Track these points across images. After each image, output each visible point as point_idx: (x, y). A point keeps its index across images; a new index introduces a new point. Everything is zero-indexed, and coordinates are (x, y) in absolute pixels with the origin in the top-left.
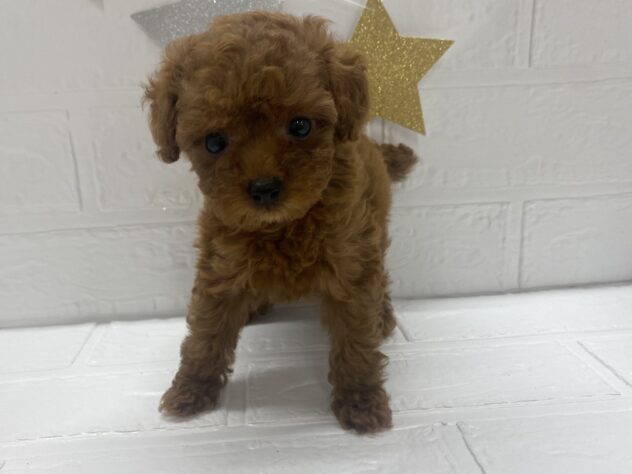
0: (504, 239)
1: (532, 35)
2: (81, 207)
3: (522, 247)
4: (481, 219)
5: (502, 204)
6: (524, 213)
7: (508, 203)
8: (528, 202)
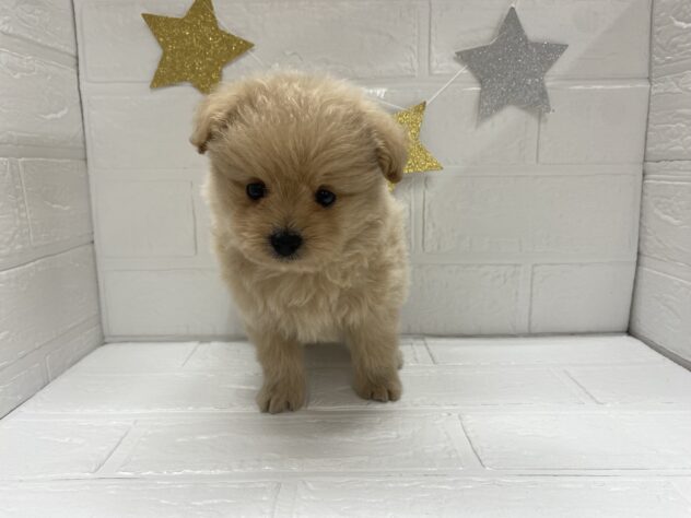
0: (517, 294)
1: (539, 139)
2: (196, 253)
3: (531, 300)
4: (498, 276)
5: (515, 265)
6: (533, 274)
7: (520, 265)
8: (536, 265)
